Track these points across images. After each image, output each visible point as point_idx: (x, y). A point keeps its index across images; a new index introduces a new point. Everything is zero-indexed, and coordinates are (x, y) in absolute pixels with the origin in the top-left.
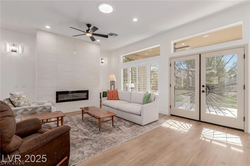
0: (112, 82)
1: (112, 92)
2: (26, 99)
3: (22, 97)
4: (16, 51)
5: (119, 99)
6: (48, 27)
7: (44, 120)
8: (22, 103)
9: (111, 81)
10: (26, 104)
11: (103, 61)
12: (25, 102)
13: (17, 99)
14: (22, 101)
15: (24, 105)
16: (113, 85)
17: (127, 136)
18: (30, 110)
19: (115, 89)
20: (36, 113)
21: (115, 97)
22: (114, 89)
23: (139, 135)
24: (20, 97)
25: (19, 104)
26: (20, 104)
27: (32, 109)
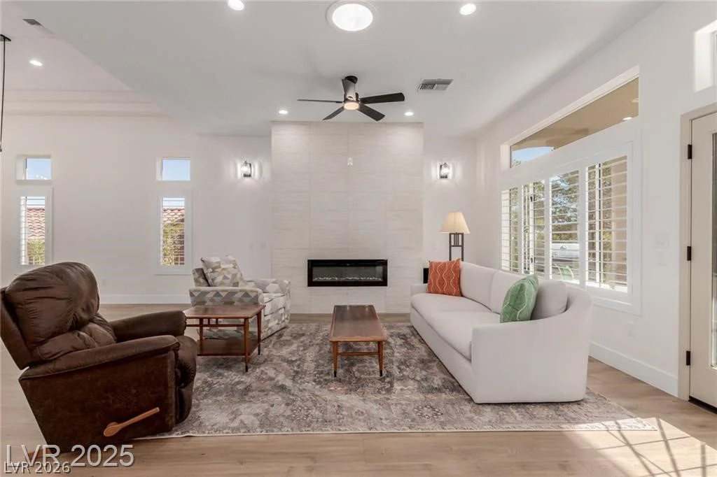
0: (452, 236)
1: (440, 268)
2: (229, 273)
3: (220, 267)
4: (250, 176)
5: (464, 294)
6: (283, 112)
7: (219, 320)
8: (219, 279)
9: (450, 234)
10: (227, 281)
11: (445, 171)
12: (225, 278)
13: (211, 270)
14: (219, 275)
15: (222, 284)
16: (459, 246)
17: (381, 419)
18: (223, 294)
19: (452, 260)
21: (449, 284)
22: (450, 259)
23: (420, 431)
24: (216, 268)
25: (213, 280)
26: (216, 281)
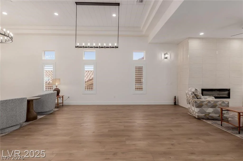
13: (199, 93)
20: (217, 105)
27: (213, 102)
